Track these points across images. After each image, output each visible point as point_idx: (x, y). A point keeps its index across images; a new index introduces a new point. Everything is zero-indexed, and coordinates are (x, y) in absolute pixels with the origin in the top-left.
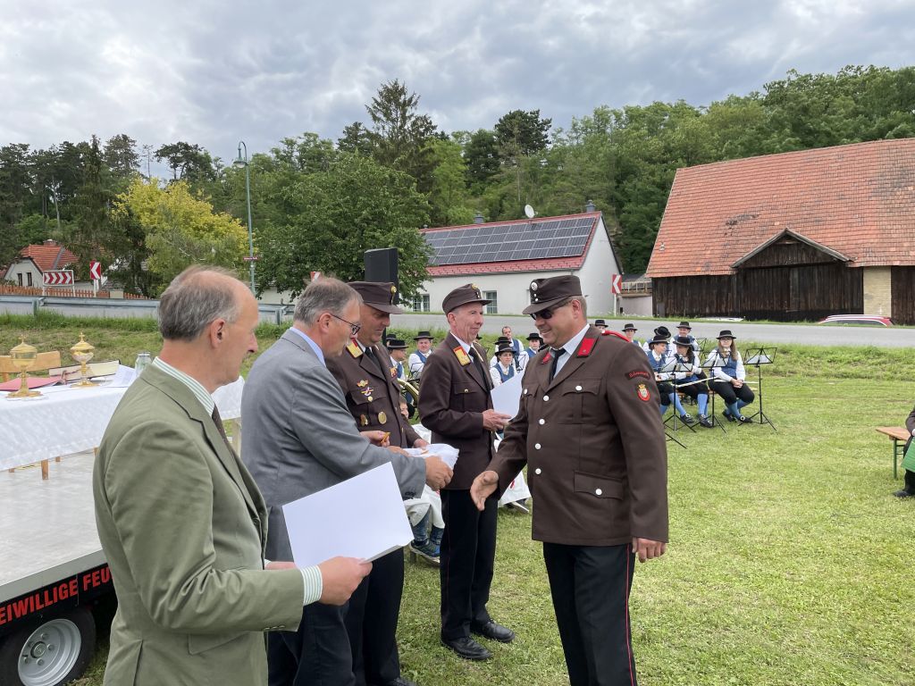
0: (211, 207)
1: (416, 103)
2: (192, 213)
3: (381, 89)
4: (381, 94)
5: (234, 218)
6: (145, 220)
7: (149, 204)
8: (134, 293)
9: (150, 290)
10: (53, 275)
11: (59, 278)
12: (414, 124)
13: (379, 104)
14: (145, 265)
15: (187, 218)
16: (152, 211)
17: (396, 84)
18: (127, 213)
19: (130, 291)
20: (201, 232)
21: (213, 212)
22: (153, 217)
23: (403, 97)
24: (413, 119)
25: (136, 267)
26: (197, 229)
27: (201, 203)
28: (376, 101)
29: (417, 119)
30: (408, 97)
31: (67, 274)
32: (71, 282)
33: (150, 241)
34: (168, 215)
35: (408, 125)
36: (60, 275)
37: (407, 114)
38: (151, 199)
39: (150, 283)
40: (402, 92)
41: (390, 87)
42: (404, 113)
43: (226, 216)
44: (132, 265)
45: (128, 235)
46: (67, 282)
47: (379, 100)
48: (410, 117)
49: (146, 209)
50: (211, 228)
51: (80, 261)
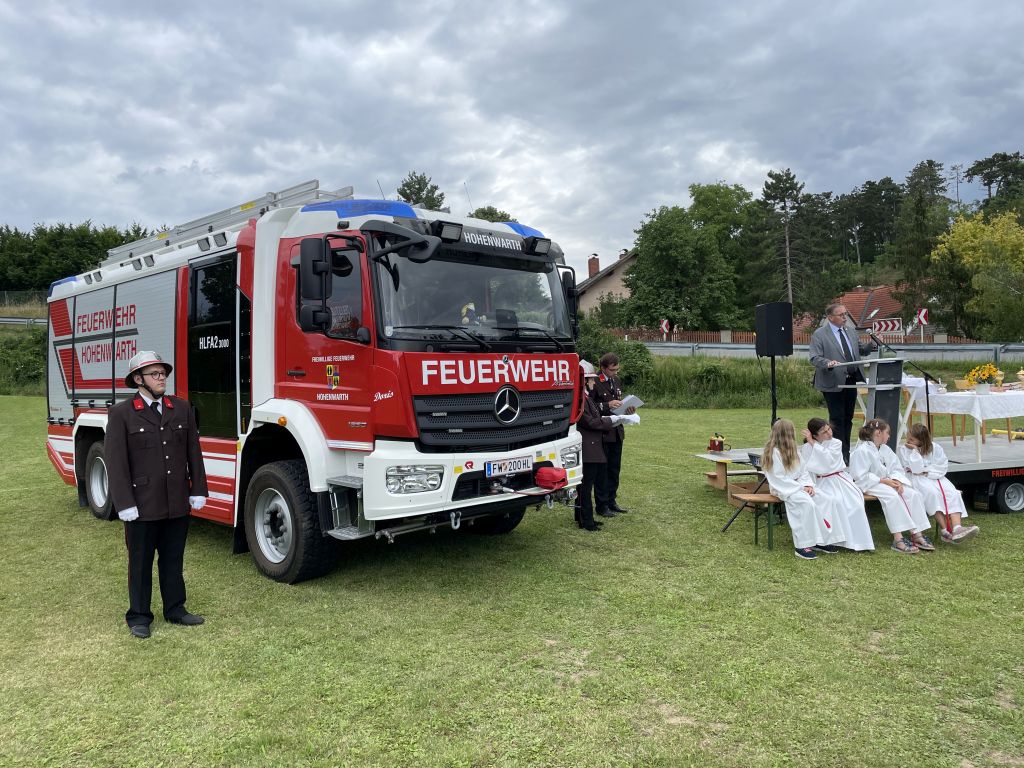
6: (967, 260)
7: (972, 242)
8: (957, 335)
9: (974, 332)
10: (883, 323)
11: (888, 326)
14: (971, 306)
15: (1016, 250)
16: (974, 249)
18: (950, 257)
19: (952, 333)
22: (977, 255)
25: (959, 311)
31: (896, 322)
32: (899, 329)
33: (977, 281)
34: (995, 252)
36: (889, 323)
38: (974, 236)
39: (974, 325)
44: (954, 308)
45: (950, 278)
46: (896, 328)
49: (969, 247)
51: (904, 308)
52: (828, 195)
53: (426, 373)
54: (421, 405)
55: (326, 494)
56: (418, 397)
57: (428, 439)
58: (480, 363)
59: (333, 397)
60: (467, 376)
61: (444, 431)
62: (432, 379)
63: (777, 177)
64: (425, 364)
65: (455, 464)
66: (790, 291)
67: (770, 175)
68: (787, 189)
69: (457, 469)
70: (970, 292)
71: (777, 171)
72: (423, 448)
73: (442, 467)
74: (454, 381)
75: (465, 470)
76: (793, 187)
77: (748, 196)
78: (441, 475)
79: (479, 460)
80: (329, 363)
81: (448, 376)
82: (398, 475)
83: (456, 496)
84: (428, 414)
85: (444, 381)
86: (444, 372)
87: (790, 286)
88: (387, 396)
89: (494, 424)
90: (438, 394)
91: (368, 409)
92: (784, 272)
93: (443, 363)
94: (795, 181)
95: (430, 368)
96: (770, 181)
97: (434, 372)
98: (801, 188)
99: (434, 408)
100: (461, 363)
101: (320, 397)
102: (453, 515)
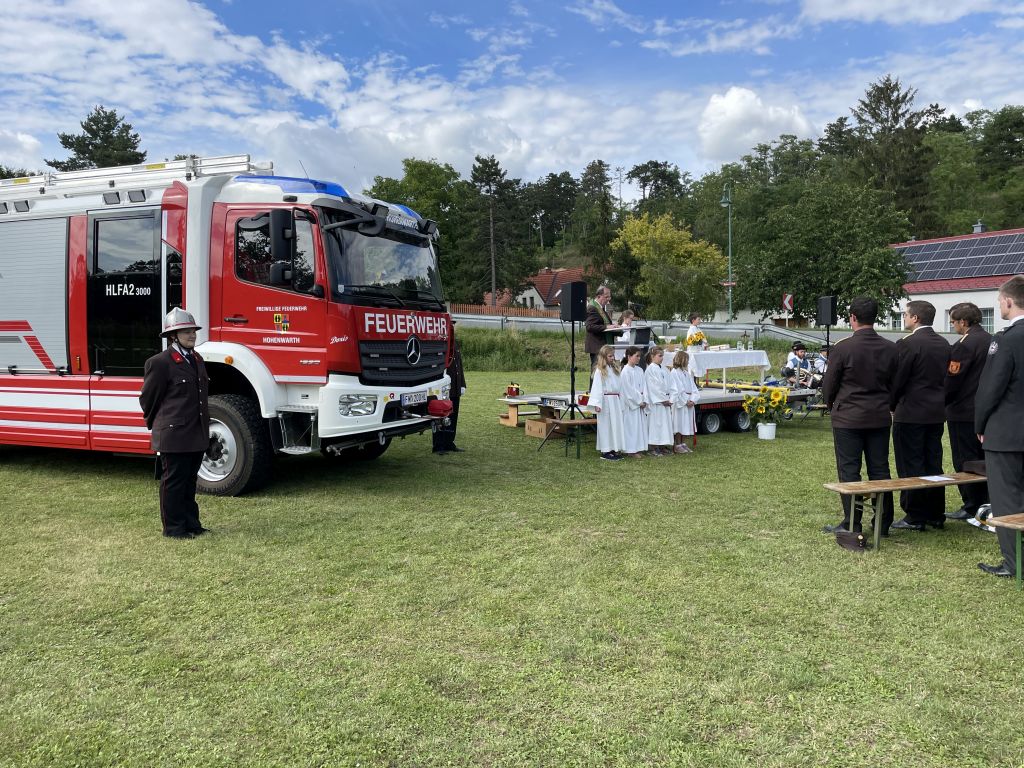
0: (690, 235)
1: (911, 99)
2: (674, 242)
3: (870, 89)
4: (869, 94)
5: (710, 244)
6: (635, 252)
7: (640, 237)
12: (908, 122)
13: (866, 106)
14: (639, 291)
15: (671, 246)
16: (641, 243)
17: (888, 80)
18: (624, 249)
20: (682, 260)
21: (692, 240)
22: (643, 248)
23: (895, 94)
24: (907, 116)
25: (630, 294)
26: (678, 256)
27: (682, 232)
28: (863, 103)
29: (912, 117)
30: (902, 93)
33: (644, 271)
34: (656, 246)
35: (902, 123)
37: (900, 112)
38: (641, 232)
40: (896, 87)
41: (880, 85)
42: (897, 111)
43: (703, 243)
44: (627, 291)
45: (625, 267)
47: (867, 102)
48: (903, 115)
49: (637, 241)
50: (690, 254)
52: (518, 182)
53: (368, 323)
54: (364, 348)
55: (275, 420)
56: (362, 342)
57: (367, 374)
58: (399, 317)
59: (283, 340)
60: (392, 327)
61: (377, 368)
62: (373, 328)
63: (483, 162)
64: (367, 315)
65: (385, 394)
66: (493, 269)
67: (478, 159)
68: (493, 174)
69: (386, 399)
70: (638, 279)
71: (484, 156)
72: (364, 381)
73: (376, 396)
74: (384, 331)
75: (390, 400)
76: (497, 172)
77: (456, 175)
78: (375, 403)
79: (398, 391)
80: (276, 312)
81: (381, 326)
82: (347, 403)
83: (385, 420)
84: (367, 355)
85: (379, 330)
86: (378, 323)
87: (493, 263)
88: (342, 340)
89: (404, 365)
90: (375, 340)
91: (324, 350)
92: (488, 251)
93: (378, 316)
94: (499, 167)
95: (370, 319)
96: (478, 164)
97: (372, 323)
98: (504, 174)
99: (371, 350)
100: (388, 316)
101: (265, 340)
102: (381, 434)
